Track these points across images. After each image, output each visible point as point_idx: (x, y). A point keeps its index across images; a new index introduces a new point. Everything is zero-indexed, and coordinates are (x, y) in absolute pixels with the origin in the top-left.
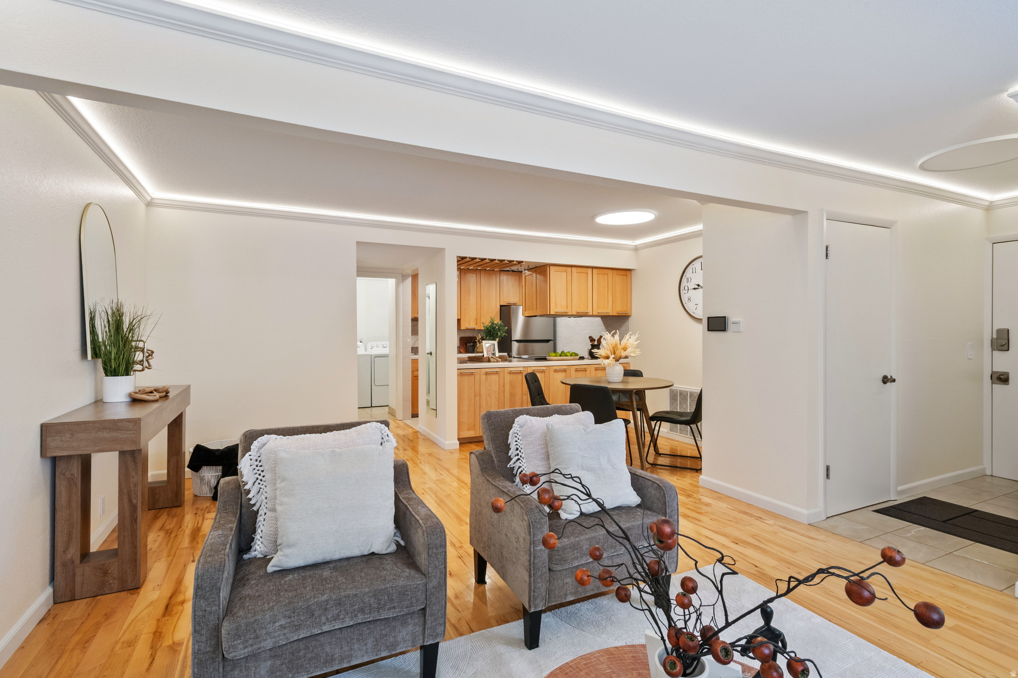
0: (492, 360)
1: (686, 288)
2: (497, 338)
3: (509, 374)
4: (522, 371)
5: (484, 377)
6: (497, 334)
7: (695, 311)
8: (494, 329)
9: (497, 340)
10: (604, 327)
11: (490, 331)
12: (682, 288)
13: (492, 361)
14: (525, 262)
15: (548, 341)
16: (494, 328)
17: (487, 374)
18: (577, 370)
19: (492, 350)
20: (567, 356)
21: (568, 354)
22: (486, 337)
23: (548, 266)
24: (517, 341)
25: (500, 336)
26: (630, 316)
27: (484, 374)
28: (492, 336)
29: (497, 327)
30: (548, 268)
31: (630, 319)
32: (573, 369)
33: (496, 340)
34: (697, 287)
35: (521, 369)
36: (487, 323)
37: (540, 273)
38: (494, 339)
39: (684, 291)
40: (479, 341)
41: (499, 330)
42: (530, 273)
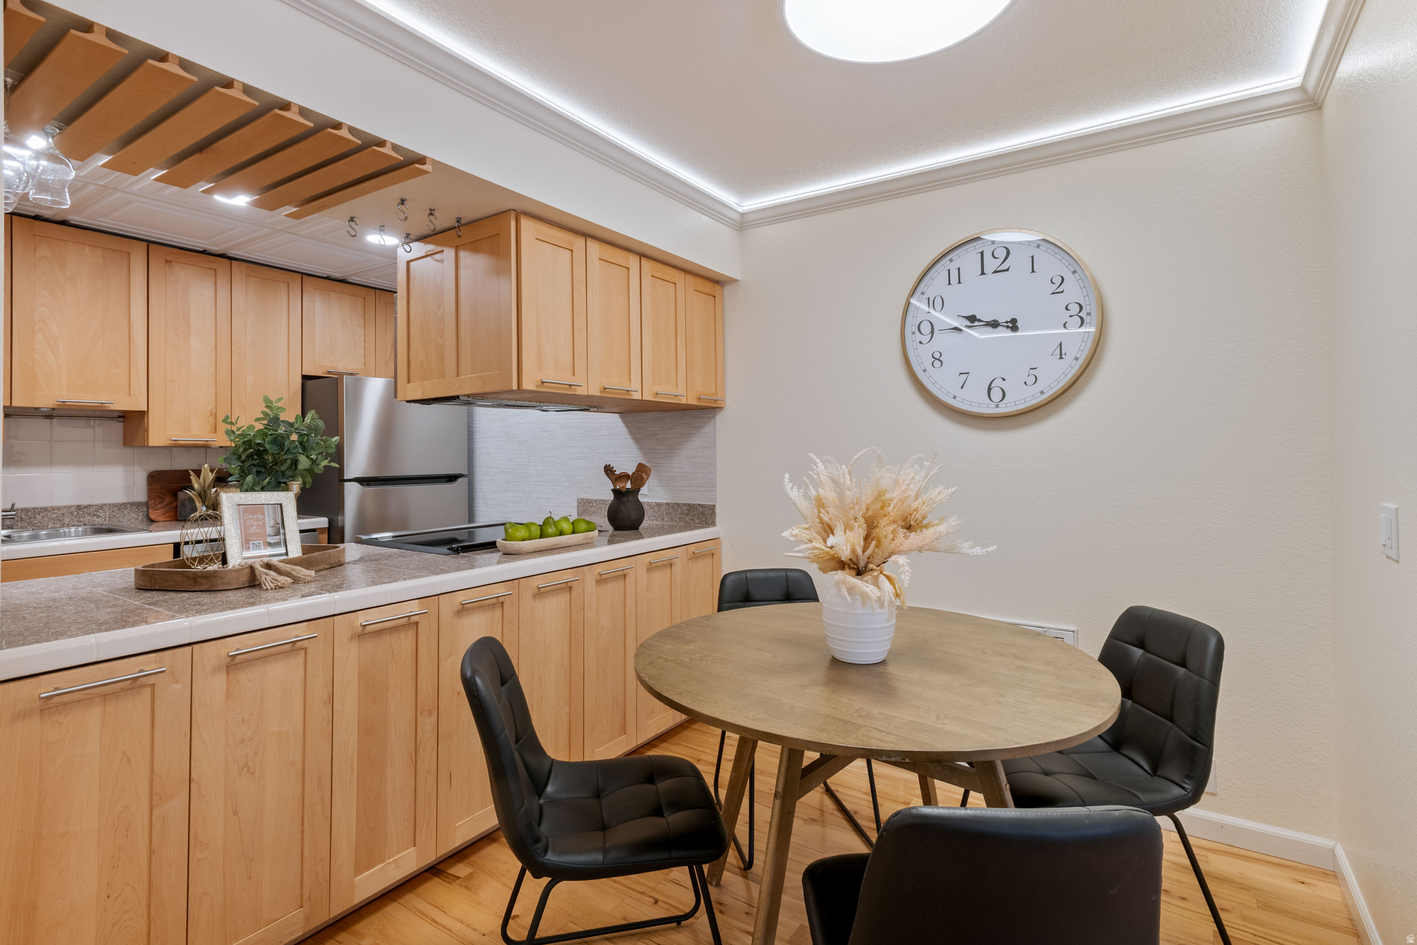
0: (268, 578)
1: (926, 328)
2: (293, 478)
3: (355, 644)
4: (414, 619)
5: (213, 687)
6: (295, 463)
7: (959, 393)
8: (282, 446)
9: (296, 486)
10: (630, 441)
11: (260, 452)
12: (911, 327)
13: (269, 585)
14: (434, 162)
15: (451, 478)
16: (279, 441)
17: (233, 664)
18: (601, 580)
19: (269, 530)
20: (561, 533)
21: (566, 526)
22: (243, 474)
23: (513, 215)
24: (363, 481)
25: (310, 471)
26: (720, 408)
27: (216, 670)
28: (269, 472)
29: (294, 437)
30: (513, 224)
31: (720, 418)
32: (590, 576)
33: (287, 489)
34: (964, 323)
35: (414, 608)
36: (249, 419)
37: (474, 247)
38: (279, 485)
39: (918, 337)
40: (203, 495)
41: (304, 446)
42: (430, 248)
